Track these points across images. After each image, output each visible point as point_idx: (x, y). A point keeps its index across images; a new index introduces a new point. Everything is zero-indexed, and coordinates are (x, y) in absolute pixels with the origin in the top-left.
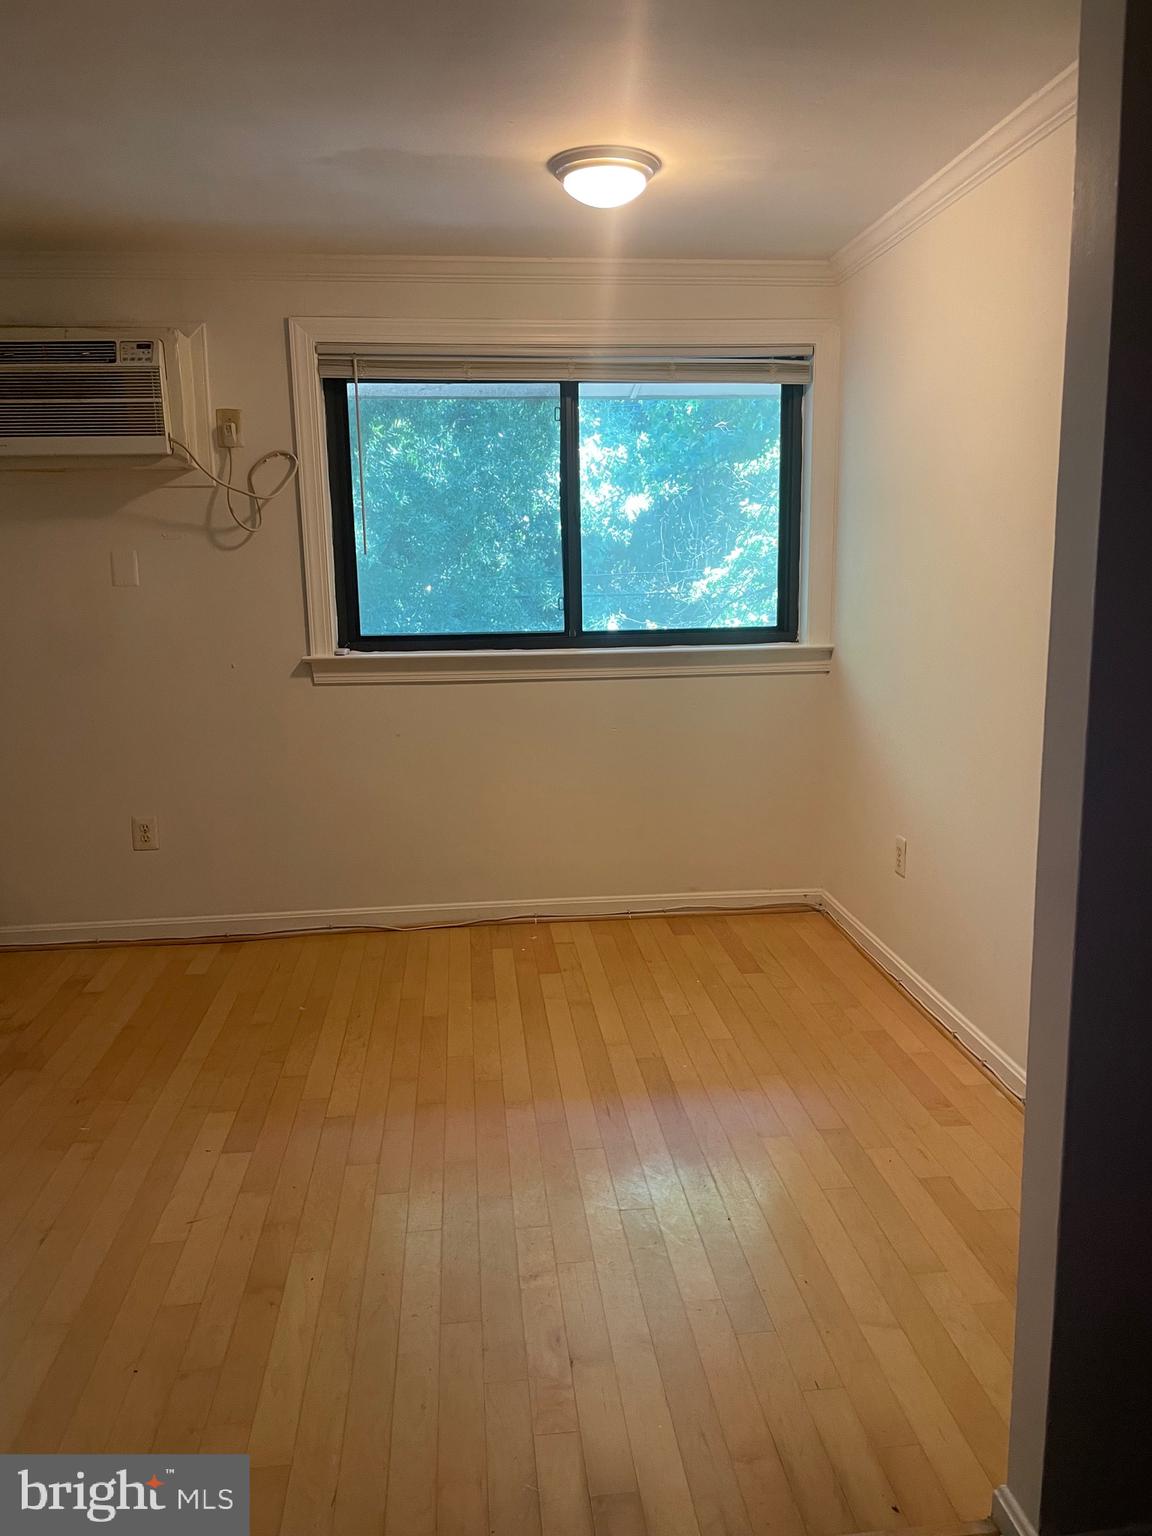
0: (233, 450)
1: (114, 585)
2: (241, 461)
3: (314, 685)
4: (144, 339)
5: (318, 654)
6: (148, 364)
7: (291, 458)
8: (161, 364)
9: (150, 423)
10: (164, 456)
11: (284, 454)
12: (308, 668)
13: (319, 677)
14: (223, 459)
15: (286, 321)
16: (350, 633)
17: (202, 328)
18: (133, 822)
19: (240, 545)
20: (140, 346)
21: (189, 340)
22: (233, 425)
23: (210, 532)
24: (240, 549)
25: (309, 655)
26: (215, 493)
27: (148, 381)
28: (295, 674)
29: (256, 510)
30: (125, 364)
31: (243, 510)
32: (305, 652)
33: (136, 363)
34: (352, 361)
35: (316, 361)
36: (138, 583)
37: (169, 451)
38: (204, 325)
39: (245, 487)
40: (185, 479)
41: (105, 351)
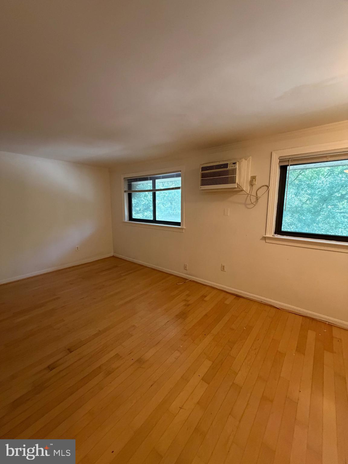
0: (253, 186)
1: (224, 215)
2: (255, 188)
3: (266, 242)
4: (234, 162)
5: (268, 235)
6: (234, 167)
7: (268, 187)
8: (237, 167)
9: (233, 181)
10: (236, 188)
11: (266, 186)
12: (265, 238)
13: (267, 241)
14: (251, 188)
15: (272, 153)
16: (278, 230)
17: (250, 158)
18: (222, 264)
19: (252, 208)
20: (233, 164)
21: (247, 161)
22: (254, 180)
23: (245, 204)
24: (252, 209)
25: (266, 235)
26: (248, 196)
27: (234, 171)
28: (261, 239)
29: (257, 199)
30: (230, 168)
31: (253, 199)
32: (264, 234)
33: (232, 168)
34: (289, 160)
35: (278, 162)
36: (229, 215)
37: (236, 187)
38: (251, 157)
39: (255, 195)
40: (241, 193)
41: (226, 166)
